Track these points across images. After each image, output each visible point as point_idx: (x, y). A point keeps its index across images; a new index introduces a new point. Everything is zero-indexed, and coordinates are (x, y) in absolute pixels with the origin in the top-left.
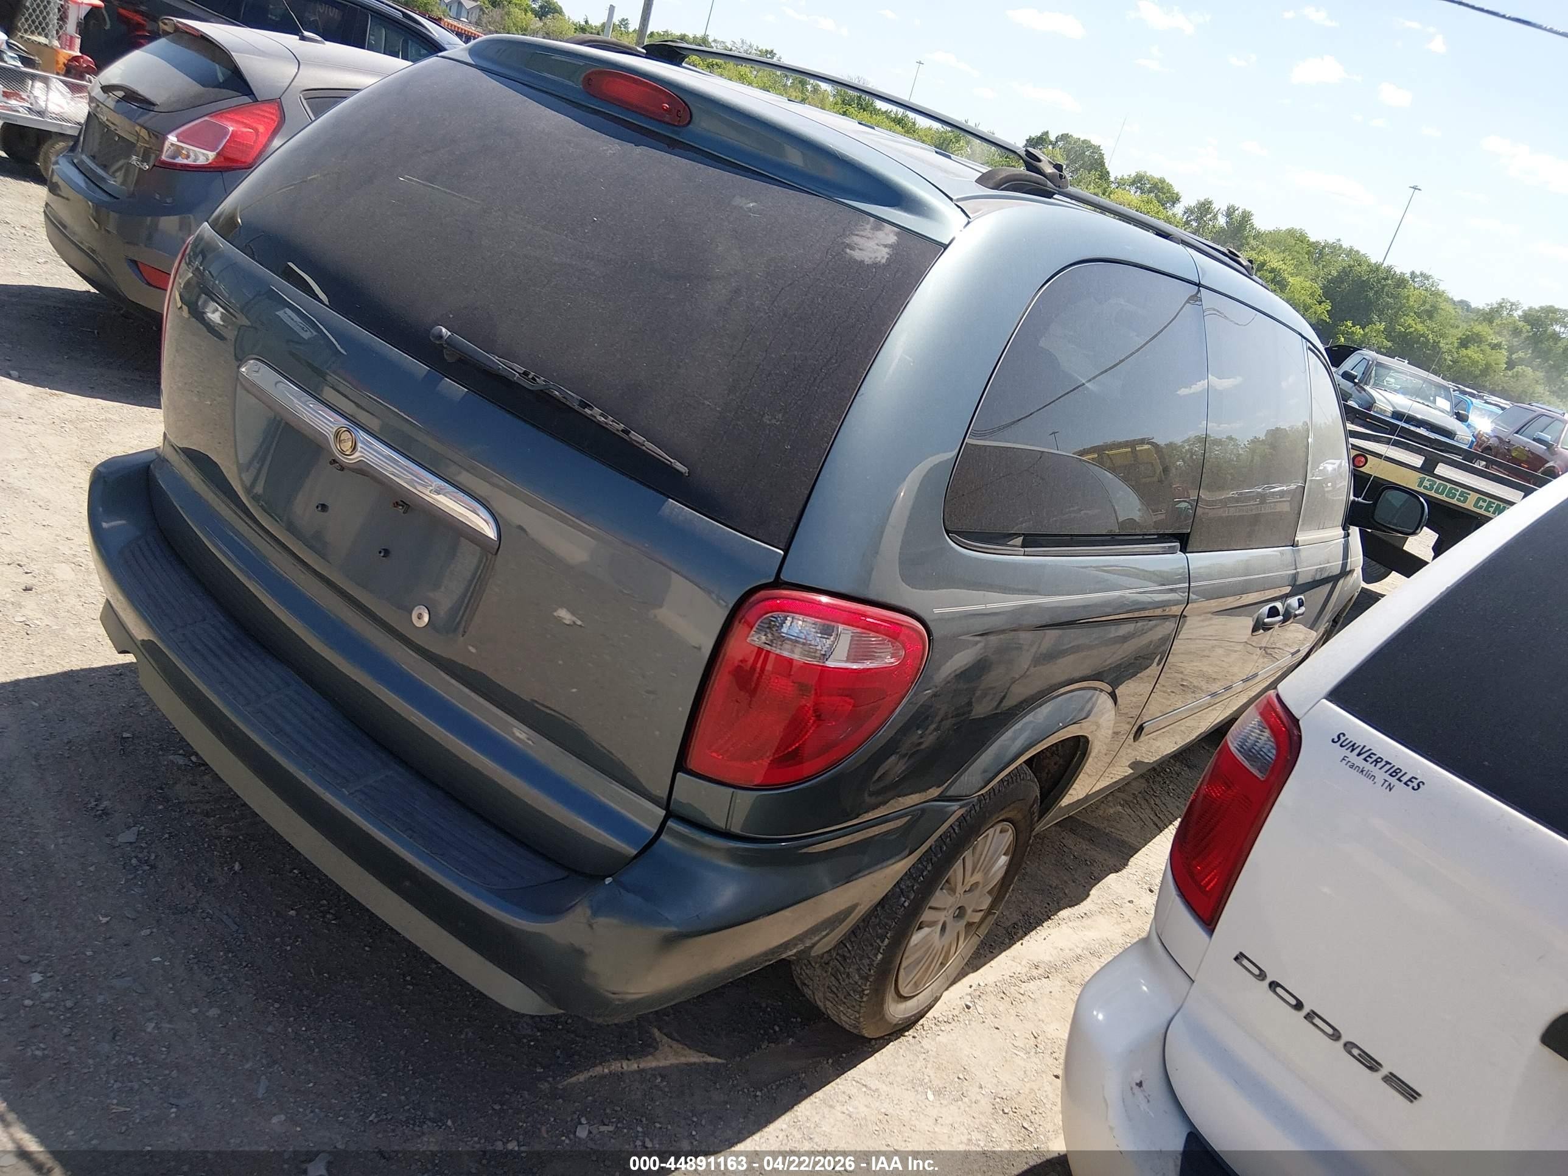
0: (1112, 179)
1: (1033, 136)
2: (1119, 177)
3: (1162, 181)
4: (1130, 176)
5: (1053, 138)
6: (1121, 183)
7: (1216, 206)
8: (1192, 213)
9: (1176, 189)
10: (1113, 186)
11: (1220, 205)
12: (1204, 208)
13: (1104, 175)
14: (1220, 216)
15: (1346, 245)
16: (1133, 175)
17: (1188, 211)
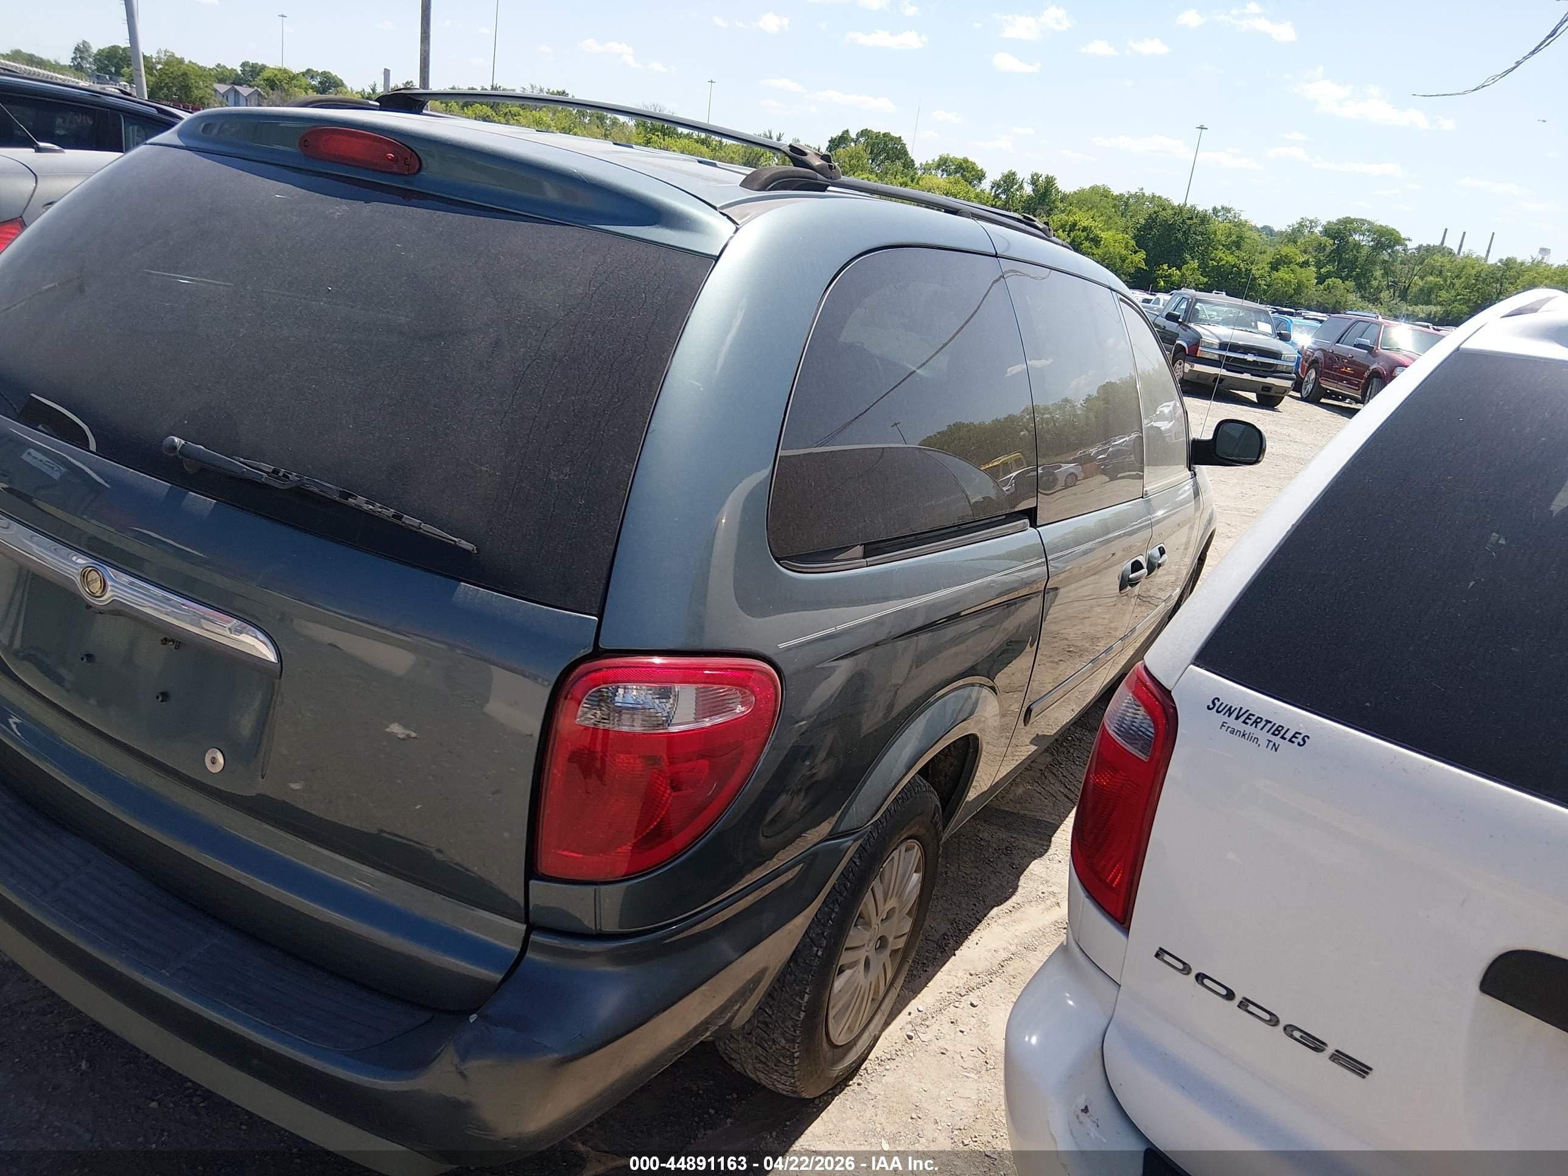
0: (917, 165)
1: (834, 136)
2: (924, 163)
3: (966, 161)
4: (933, 160)
5: (853, 135)
6: (927, 169)
7: (1020, 176)
8: (999, 186)
9: (979, 166)
10: (920, 172)
11: (1023, 175)
12: (1009, 181)
13: (909, 164)
14: (1025, 185)
15: (1148, 193)
16: (937, 158)
17: (996, 185)
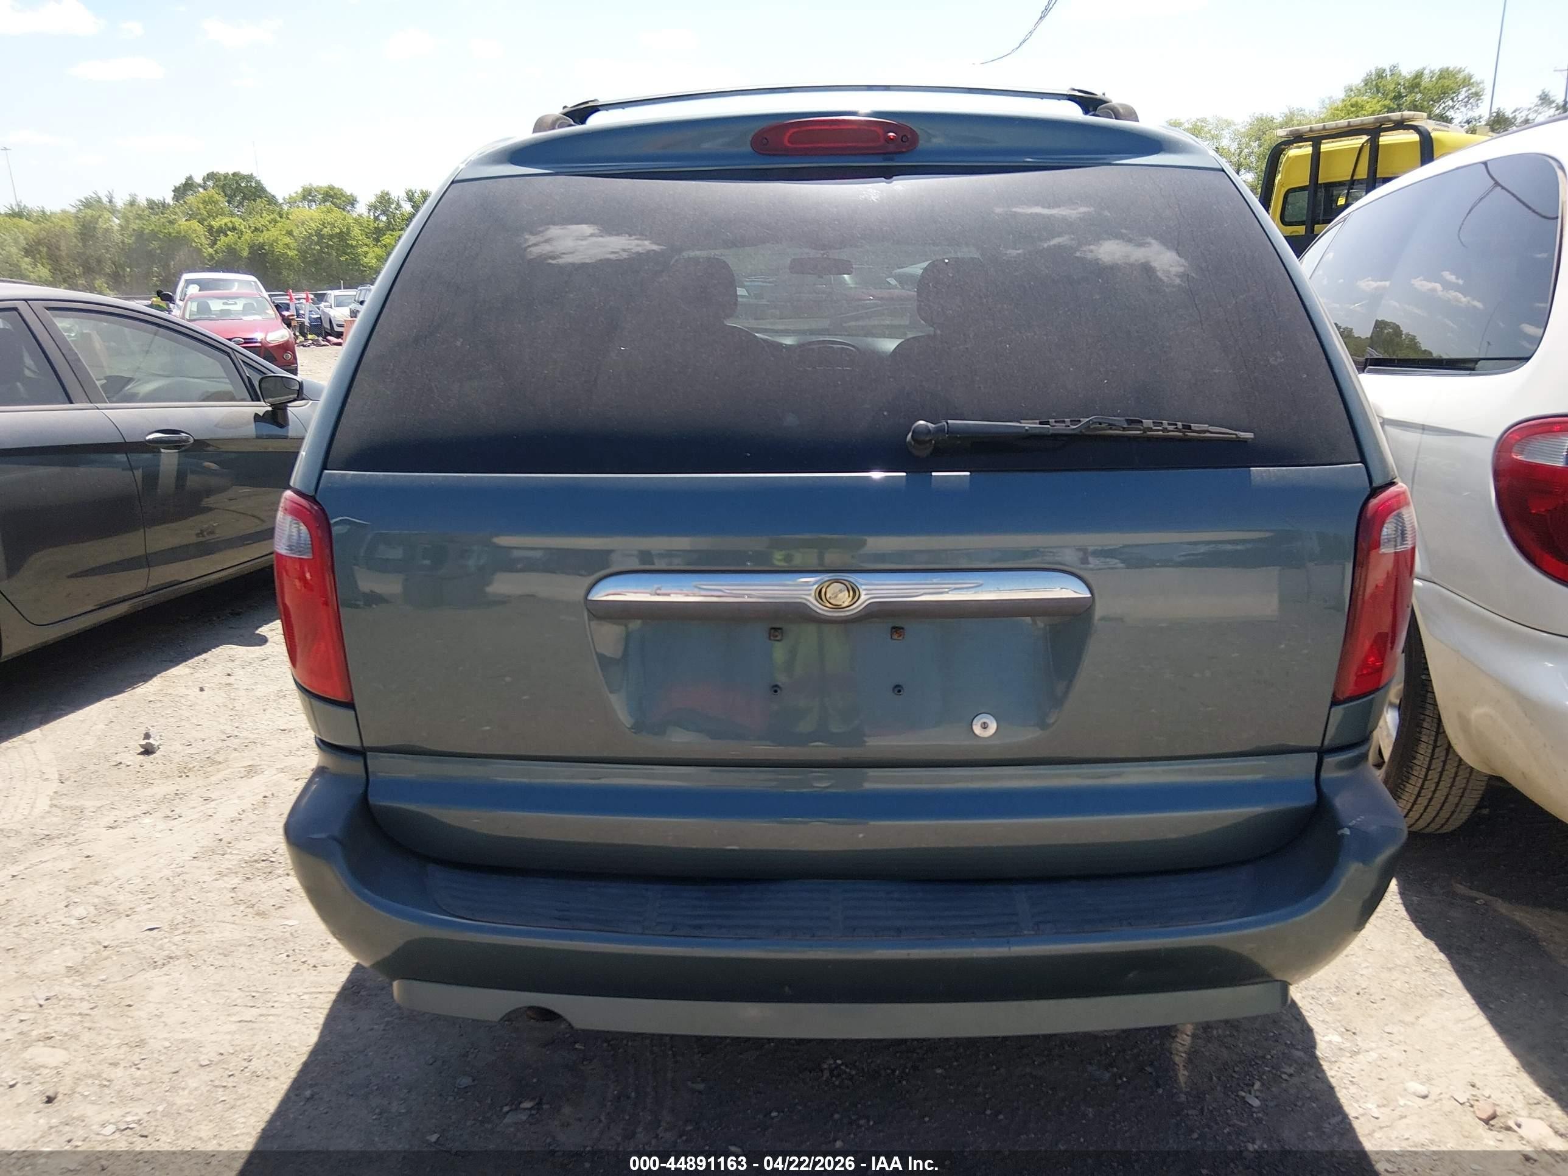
0: (281, 201)
1: (177, 185)
2: (287, 197)
3: (332, 188)
4: (296, 193)
5: (198, 180)
6: (292, 202)
7: (394, 195)
8: (376, 208)
9: (348, 191)
10: (285, 207)
11: (398, 193)
12: (384, 202)
13: (272, 200)
14: (402, 203)
16: (300, 190)
17: (372, 207)
